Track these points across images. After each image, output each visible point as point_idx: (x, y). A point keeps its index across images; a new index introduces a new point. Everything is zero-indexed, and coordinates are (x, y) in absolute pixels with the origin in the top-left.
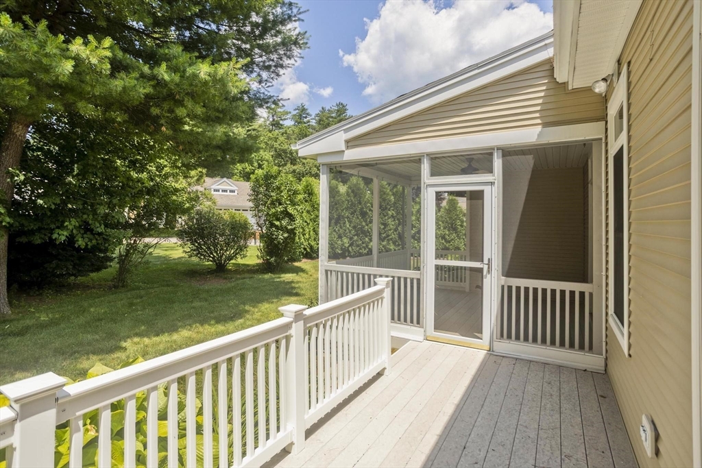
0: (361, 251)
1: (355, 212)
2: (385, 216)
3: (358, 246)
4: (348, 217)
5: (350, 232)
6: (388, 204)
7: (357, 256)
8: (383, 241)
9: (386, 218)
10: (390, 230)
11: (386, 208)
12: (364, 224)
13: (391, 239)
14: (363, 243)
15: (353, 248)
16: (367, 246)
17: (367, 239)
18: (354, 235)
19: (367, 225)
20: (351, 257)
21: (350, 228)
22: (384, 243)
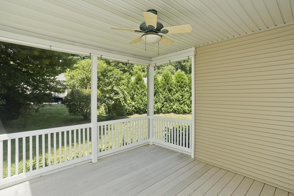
0: (168, 110)
1: (165, 89)
2: (183, 91)
3: (167, 107)
4: (161, 92)
5: (162, 100)
6: (185, 84)
7: (166, 113)
8: (181, 105)
9: (183, 92)
10: (186, 98)
11: (183, 87)
12: (170, 95)
13: (186, 104)
14: (170, 106)
15: (164, 108)
16: (172, 107)
17: (172, 104)
18: (165, 102)
19: (172, 96)
20: (163, 113)
21: (162, 98)
22: (182, 106)
